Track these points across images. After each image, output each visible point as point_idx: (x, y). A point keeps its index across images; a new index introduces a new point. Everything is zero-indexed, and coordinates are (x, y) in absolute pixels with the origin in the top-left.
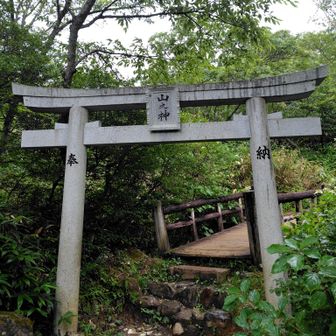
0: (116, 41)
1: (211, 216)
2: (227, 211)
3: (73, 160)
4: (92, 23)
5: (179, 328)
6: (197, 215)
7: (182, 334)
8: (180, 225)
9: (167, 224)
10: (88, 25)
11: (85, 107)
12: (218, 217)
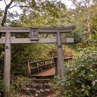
0: (16, 11)
3: (7, 48)
4: (12, 7)
5: (37, 95)
7: (38, 96)
8: (34, 68)
10: (11, 8)
12: (45, 65)
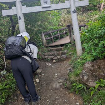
1: (57, 35)
2: (61, 34)
6: (53, 35)
8: (49, 38)
9: (45, 38)
11: (20, 1)
12: (58, 36)
